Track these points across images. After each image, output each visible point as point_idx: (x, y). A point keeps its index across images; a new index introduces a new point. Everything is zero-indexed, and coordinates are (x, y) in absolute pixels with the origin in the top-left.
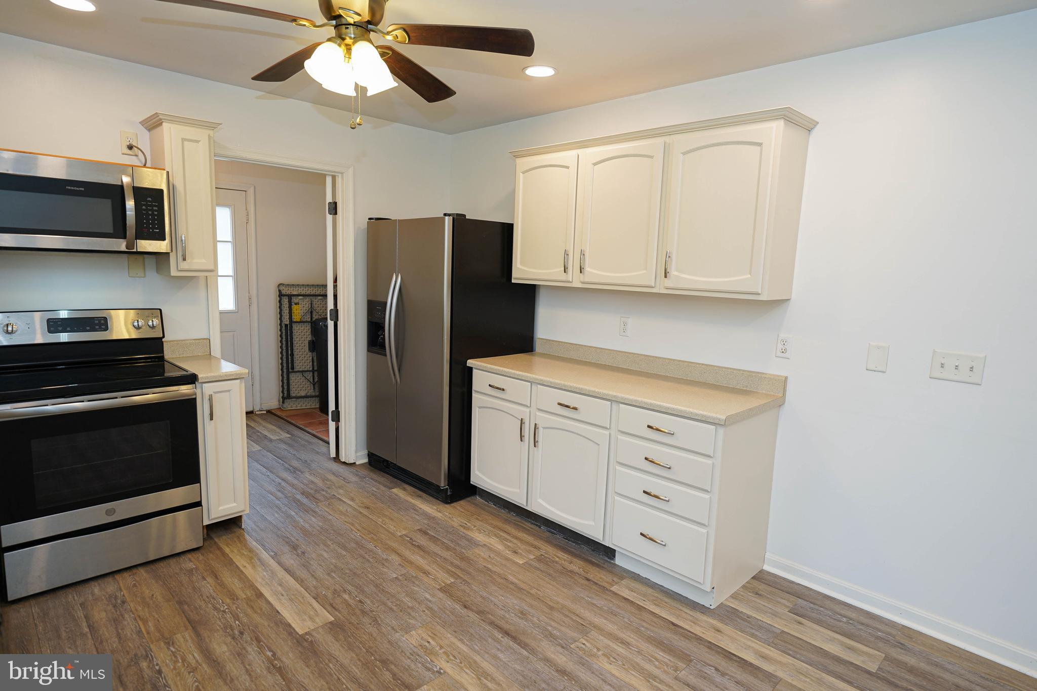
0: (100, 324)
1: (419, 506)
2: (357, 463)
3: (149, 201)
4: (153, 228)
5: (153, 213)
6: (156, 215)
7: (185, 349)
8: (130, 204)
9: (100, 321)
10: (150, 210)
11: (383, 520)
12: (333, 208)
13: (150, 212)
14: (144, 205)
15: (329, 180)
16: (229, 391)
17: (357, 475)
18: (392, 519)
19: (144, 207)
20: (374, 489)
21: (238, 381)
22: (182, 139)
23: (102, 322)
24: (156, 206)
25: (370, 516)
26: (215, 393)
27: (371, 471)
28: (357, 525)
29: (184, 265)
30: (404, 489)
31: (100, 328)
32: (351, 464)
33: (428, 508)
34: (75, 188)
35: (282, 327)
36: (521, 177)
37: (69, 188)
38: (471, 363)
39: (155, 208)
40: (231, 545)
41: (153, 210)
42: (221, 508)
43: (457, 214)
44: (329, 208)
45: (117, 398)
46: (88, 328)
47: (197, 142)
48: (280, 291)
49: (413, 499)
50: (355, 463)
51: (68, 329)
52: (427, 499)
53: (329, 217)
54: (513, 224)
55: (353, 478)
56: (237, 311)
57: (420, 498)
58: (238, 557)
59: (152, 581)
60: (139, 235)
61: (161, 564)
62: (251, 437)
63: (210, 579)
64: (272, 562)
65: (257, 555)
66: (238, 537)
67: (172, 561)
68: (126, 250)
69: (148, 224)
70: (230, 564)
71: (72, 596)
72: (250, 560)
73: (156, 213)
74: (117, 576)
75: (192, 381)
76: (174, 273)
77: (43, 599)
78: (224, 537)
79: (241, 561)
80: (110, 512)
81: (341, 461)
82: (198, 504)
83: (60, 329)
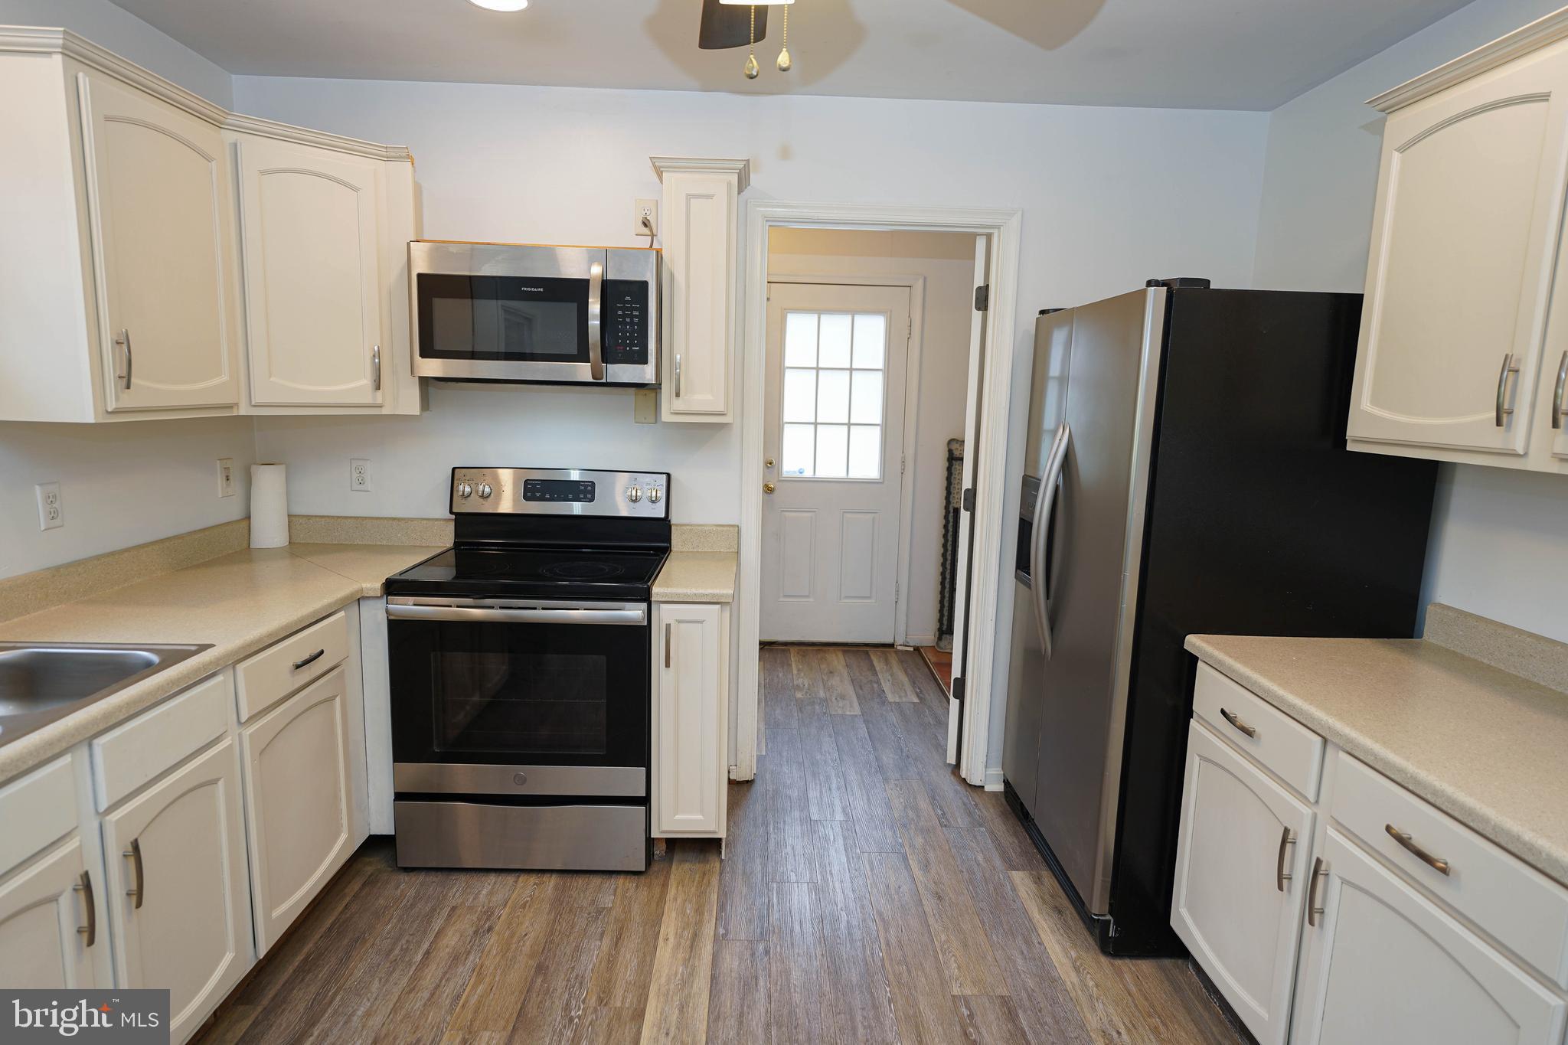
0: (585, 492)
1: (1042, 936)
2: (987, 789)
3: (628, 301)
4: (632, 344)
5: (632, 321)
6: (636, 324)
7: (702, 540)
8: (595, 307)
9: (587, 486)
10: (628, 316)
11: (947, 941)
12: (982, 300)
13: (628, 320)
14: (620, 309)
15: (981, 245)
16: (701, 622)
17: (970, 814)
18: (965, 946)
19: (620, 312)
20: (980, 858)
21: (718, 607)
22: (688, 195)
23: (591, 488)
24: (636, 309)
25: (931, 921)
26: (679, 622)
27: (1004, 814)
28: (892, 931)
29: (679, 405)
30: (1038, 880)
31: (585, 497)
32: (975, 786)
33: (1057, 948)
34: (533, 289)
35: (949, 512)
36: (1394, 163)
37: (525, 289)
38: (1195, 642)
39: (635, 313)
40: (683, 886)
41: (632, 317)
42: (677, 817)
43: (1184, 281)
44: (977, 299)
45: (535, 609)
46: (570, 496)
47: (709, 197)
48: (950, 451)
49: (1040, 911)
50: (983, 787)
51: (547, 496)
52: (1071, 923)
53: (977, 315)
54: (1363, 295)
55: (961, 820)
56: (881, 481)
57: (1055, 916)
58: (674, 914)
59: (546, 907)
60: (608, 357)
61: (580, 881)
62: (861, 689)
63: (607, 942)
64: (707, 949)
65: (699, 924)
66: (704, 874)
67: (596, 881)
68: (591, 380)
69: (625, 338)
70: (655, 922)
71: (457, 889)
72: (684, 929)
73: (636, 320)
74: (523, 878)
75: (645, 597)
76: (666, 416)
77: (433, 878)
78: (687, 866)
79: (669, 927)
80: (523, 781)
81: (963, 777)
82: (645, 801)
83: (538, 494)
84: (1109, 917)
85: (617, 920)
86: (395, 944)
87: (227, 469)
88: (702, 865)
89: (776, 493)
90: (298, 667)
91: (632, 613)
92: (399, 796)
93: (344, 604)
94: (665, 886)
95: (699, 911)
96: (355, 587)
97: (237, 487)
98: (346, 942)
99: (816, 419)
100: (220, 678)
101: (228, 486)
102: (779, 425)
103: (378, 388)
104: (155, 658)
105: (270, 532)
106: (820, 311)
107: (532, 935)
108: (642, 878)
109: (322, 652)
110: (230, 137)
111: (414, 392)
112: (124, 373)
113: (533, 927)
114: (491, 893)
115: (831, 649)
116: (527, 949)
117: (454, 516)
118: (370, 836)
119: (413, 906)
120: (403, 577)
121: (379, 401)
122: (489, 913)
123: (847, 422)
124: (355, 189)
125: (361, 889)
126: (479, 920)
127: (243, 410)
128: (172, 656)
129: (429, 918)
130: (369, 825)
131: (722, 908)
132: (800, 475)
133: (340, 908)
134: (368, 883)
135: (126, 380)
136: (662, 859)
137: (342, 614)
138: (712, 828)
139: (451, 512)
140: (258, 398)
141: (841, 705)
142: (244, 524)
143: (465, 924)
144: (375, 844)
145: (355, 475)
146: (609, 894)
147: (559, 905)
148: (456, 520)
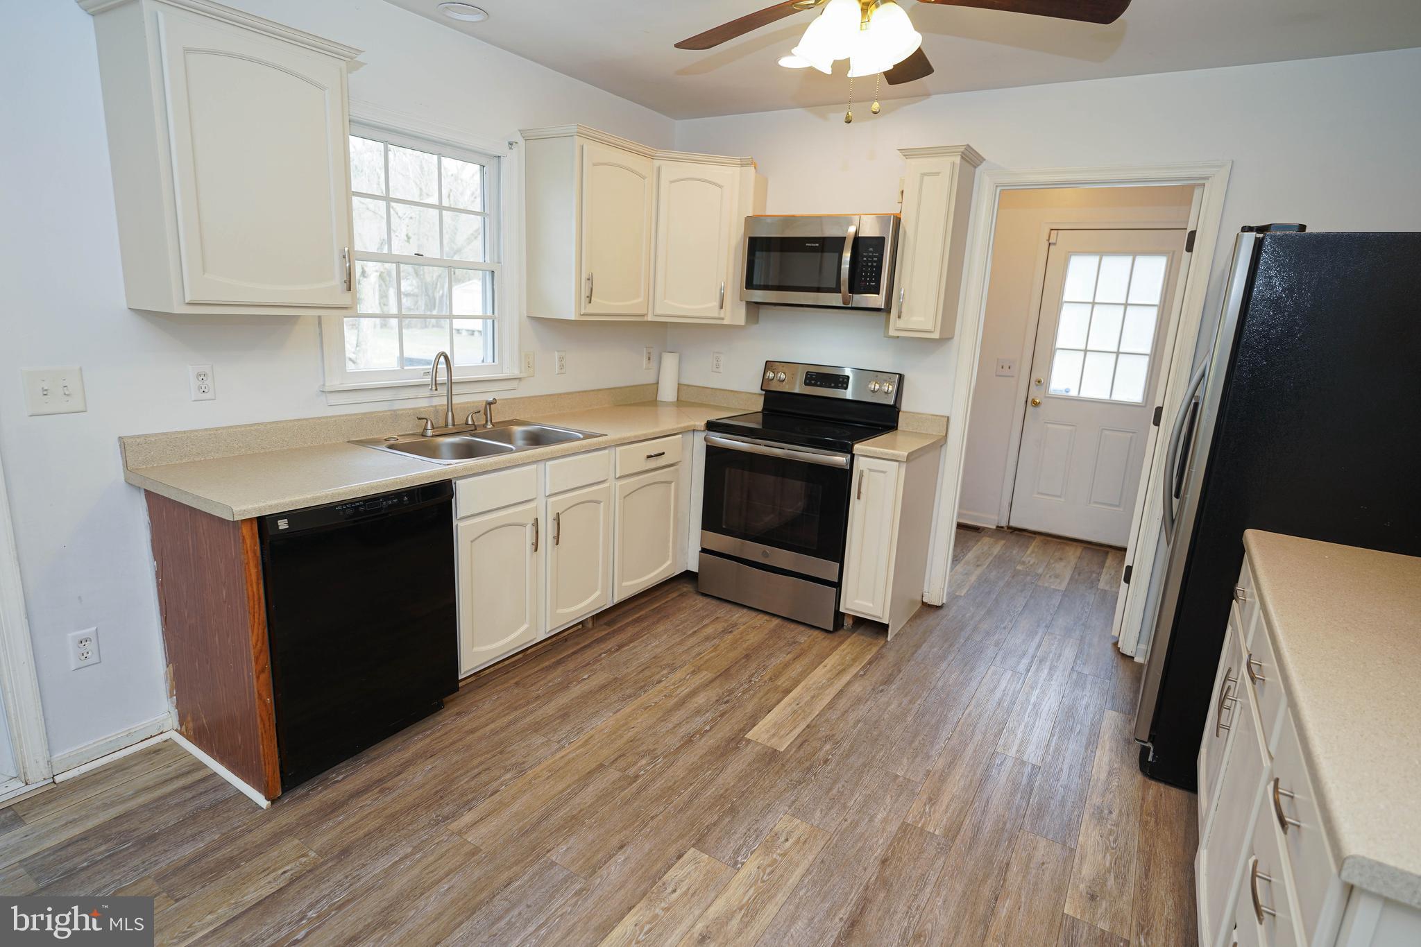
0: (842, 383)
2: (1136, 659)
3: (871, 252)
4: (870, 281)
5: (872, 264)
6: (875, 267)
7: (920, 424)
8: (847, 256)
9: (844, 379)
10: (870, 261)
13: (870, 264)
14: (865, 256)
15: (1196, 194)
16: (885, 472)
19: (865, 259)
21: (897, 463)
22: (923, 173)
23: (846, 380)
24: (875, 257)
29: (901, 324)
31: (842, 386)
32: (1127, 656)
34: (812, 245)
37: (807, 245)
38: (1248, 535)
39: (874, 259)
40: (853, 646)
41: (872, 262)
42: (857, 601)
44: (1188, 242)
45: (784, 449)
46: (833, 385)
47: (937, 174)
49: (1112, 737)
50: (1133, 658)
51: (819, 384)
53: (1186, 256)
58: (838, 657)
59: (766, 631)
60: (853, 289)
61: (793, 626)
62: (1079, 574)
63: (790, 656)
64: (846, 678)
65: (850, 666)
66: (871, 644)
67: (802, 628)
68: (842, 305)
69: (866, 276)
70: (822, 658)
71: (723, 611)
72: (839, 665)
73: (875, 264)
74: (761, 615)
75: (848, 450)
76: (892, 332)
77: (714, 602)
78: (862, 637)
79: (831, 661)
80: (765, 554)
81: (1119, 646)
82: (838, 585)
83: (813, 382)
84: (1149, 745)
85: (802, 649)
86: (681, 624)
87: (649, 353)
88: (872, 640)
89: (1042, 407)
90: (649, 457)
91: (840, 459)
92: (704, 550)
93: (683, 432)
94: (841, 643)
95: (854, 660)
96: (692, 423)
97: (654, 364)
98: (659, 616)
99: (1086, 347)
100: (607, 451)
101: (649, 363)
102: (1052, 349)
103: (722, 308)
104: (581, 436)
105: (668, 392)
106: (1102, 253)
107: (751, 642)
108: (830, 636)
109: (663, 453)
110: (657, 163)
111: (742, 311)
112: (589, 295)
113: (754, 638)
114: (740, 617)
115: (1075, 544)
116: (745, 646)
117: (764, 392)
118: (687, 571)
119: (698, 611)
120: (718, 421)
121: (722, 316)
122: (734, 625)
123: (1115, 350)
124: (720, 187)
125: (677, 597)
126: (728, 626)
127: (650, 318)
128: (588, 436)
129: (703, 618)
130: (687, 563)
131: (870, 663)
132: (1066, 394)
133: (663, 602)
134: (682, 595)
135: (590, 298)
136: (848, 630)
137: (680, 436)
138: (879, 613)
139: (762, 389)
140: (658, 312)
141: (1051, 580)
142: (655, 386)
143: (720, 626)
144: (687, 576)
145: (715, 362)
146: (804, 637)
147: (774, 633)
148: (765, 395)
